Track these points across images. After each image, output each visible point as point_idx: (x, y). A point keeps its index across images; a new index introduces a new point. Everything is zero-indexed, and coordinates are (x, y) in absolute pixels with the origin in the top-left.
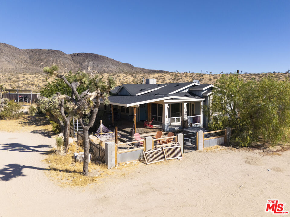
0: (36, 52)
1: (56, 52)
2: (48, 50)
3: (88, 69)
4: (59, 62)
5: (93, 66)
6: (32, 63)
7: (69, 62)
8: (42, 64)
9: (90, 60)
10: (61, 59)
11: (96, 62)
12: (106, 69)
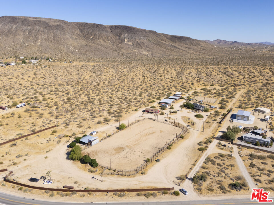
0: (84, 26)
1: (99, 26)
2: (93, 24)
3: (125, 41)
4: (103, 35)
5: (129, 38)
6: (84, 37)
7: (110, 35)
8: (91, 37)
9: (125, 32)
10: (104, 33)
11: (131, 35)
12: (138, 41)
